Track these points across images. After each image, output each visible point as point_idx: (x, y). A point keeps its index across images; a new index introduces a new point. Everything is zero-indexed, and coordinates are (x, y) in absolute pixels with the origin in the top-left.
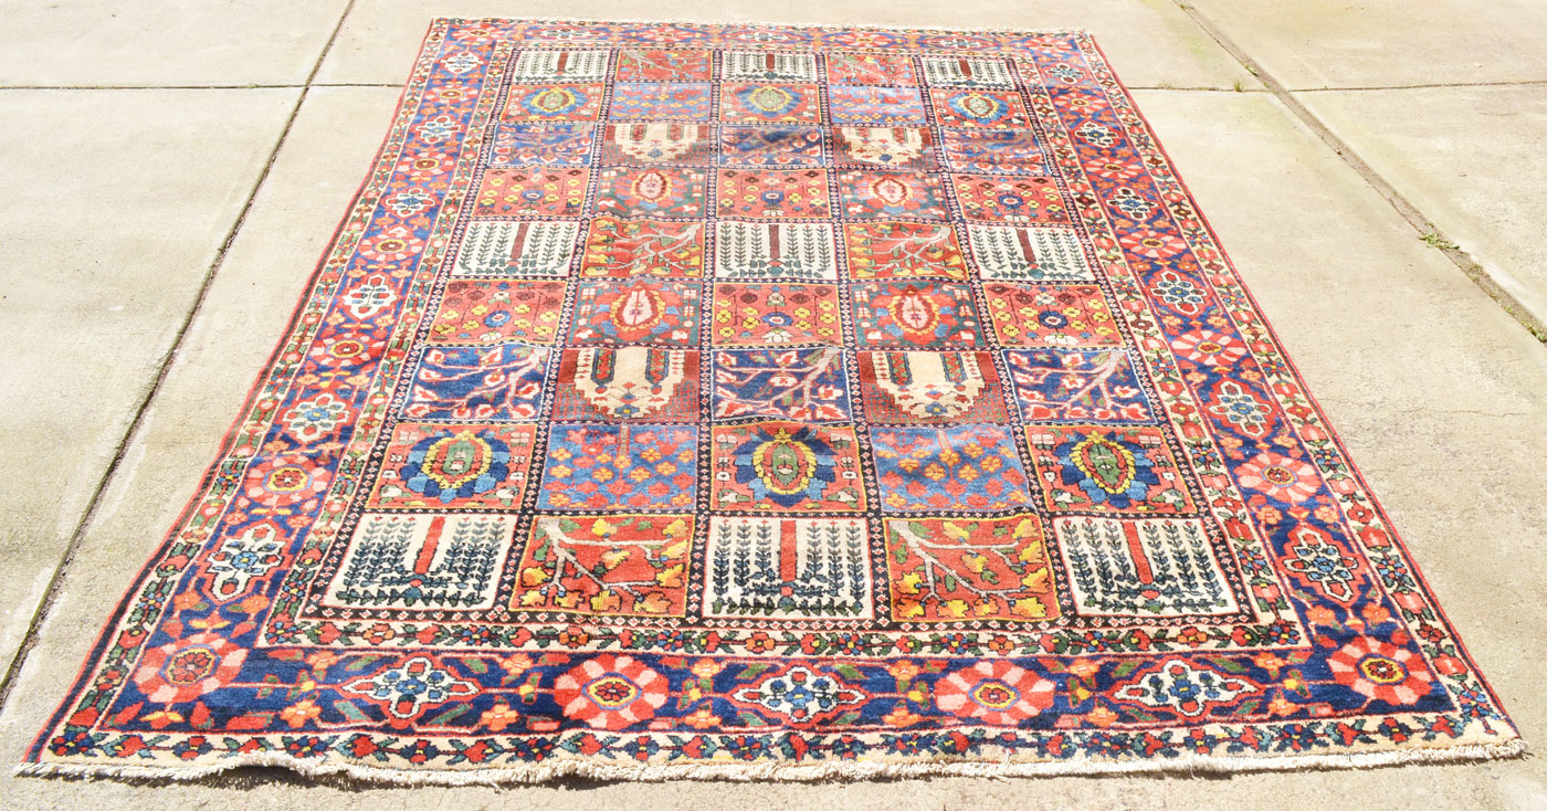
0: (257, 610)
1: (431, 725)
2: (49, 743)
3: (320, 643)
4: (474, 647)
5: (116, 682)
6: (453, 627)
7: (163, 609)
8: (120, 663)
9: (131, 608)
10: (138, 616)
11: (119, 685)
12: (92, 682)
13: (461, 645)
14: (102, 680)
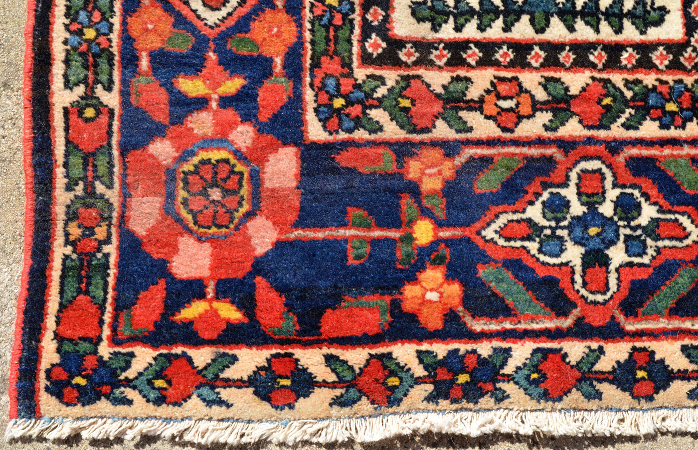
0: (283, 49)
1: (647, 317)
2: (42, 381)
3: (414, 131)
4: (673, 133)
5: (101, 233)
6: (627, 83)
7: (115, 50)
8: (90, 191)
9: (58, 50)
10: (77, 71)
11: (107, 241)
12: (59, 239)
13: (650, 129)
14: (75, 231)
